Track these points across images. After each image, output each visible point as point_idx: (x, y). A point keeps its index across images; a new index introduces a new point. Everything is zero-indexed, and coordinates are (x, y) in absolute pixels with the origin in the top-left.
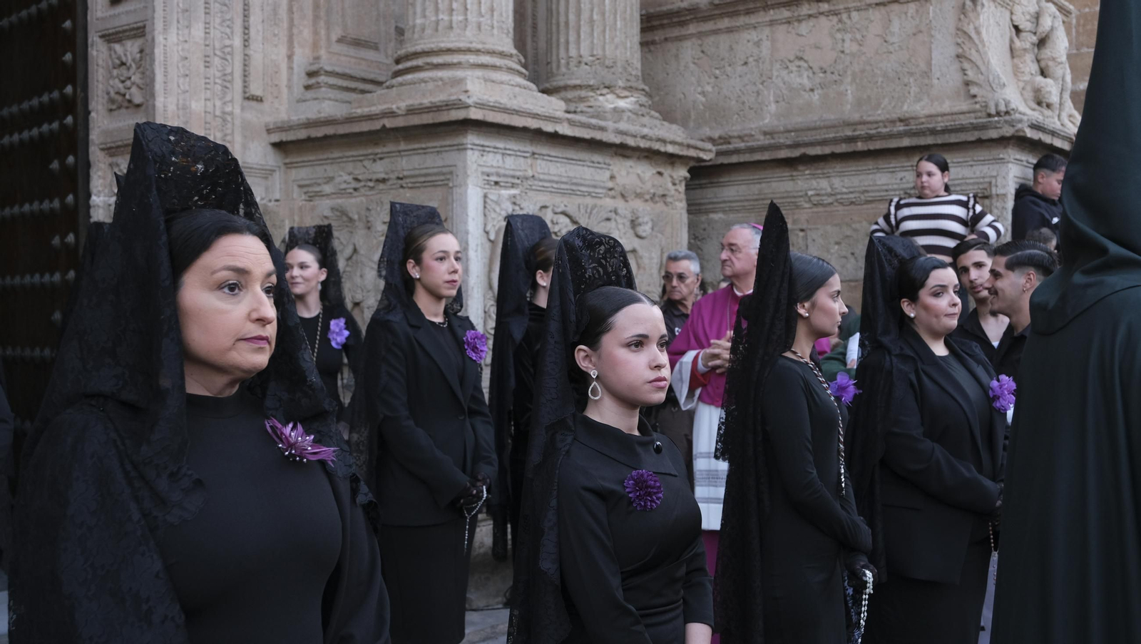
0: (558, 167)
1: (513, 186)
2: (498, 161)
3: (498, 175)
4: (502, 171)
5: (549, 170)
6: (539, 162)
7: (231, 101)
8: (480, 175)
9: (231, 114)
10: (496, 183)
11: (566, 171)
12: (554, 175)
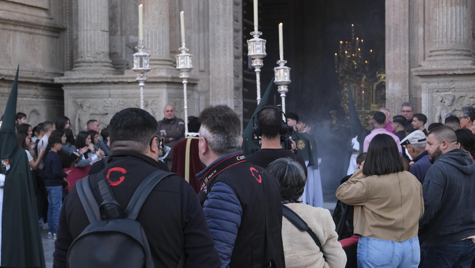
0: (466, 83)
1: (446, 91)
2: (436, 85)
3: (437, 89)
4: (438, 88)
5: (462, 84)
6: (456, 83)
7: (405, 69)
8: (427, 90)
9: (405, 73)
10: (437, 91)
11: (471, 84)
12: (465, 86)
